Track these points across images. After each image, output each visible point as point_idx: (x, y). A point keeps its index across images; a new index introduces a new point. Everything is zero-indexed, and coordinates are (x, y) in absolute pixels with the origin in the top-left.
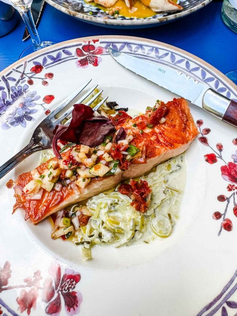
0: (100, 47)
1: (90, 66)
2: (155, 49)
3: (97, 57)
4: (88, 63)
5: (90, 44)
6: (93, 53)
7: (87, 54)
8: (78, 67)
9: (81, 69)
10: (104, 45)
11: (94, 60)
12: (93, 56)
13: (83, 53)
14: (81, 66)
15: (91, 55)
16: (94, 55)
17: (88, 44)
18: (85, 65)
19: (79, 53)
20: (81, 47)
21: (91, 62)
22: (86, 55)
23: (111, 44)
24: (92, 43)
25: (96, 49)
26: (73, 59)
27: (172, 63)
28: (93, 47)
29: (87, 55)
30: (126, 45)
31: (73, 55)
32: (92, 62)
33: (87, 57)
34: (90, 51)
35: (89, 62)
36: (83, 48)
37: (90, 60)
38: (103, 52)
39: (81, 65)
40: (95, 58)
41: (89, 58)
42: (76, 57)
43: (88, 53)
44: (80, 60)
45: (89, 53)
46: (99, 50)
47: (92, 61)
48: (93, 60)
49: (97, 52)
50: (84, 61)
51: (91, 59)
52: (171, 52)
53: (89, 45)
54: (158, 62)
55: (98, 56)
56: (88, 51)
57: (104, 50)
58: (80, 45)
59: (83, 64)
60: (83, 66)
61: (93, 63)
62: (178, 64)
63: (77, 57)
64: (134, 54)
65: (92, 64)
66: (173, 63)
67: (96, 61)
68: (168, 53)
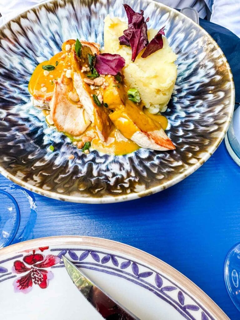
0: (51, 255)
1: (35, 287)
2: (132, 263)
3: (46, 272)
4: (32, 283)
5: (36, 253)
6: (40, 266)
7: (32, 268)
8: (15, 292)
9: (21, 294)
10: (56, 253)
11: (42, 276)
12: (40, 270)
13: (25, 266)
14: (21, 289)
15: (38, 268)
16: (42, 269)
17: (32, 254)
18: (28, 286)
19: (19, 267)
20: (21, 259)
21: (36, 282)
22: (29, 269)
23: (68, 251)
24: (38, 252)
25: (44, 259)
26: (9, 278)
27: (157, 287)
28: (40, 257)
29: (32, 270)
30: (90, 252)
31: (9, 272)
32: (38, 281)
33: (31, 272)
34: (36, 262)
35: (33, 280)
36: (24, 259)
37: (35, 278)
38: (56, 262)
39: (20, 287)
40: (44, 273)
41: (34, 274)
42: (13, 274)
43: (32, 266)
44: (20, 279)
45: (35, 266)
46: (49, 259)
47: (38, 278)
48: (40, 276)
49: (46, 264)
50: (26, 281)
51: (37, 276)
52: (156, 272)
53: (34, 255)
54: (137, 283)
55: (48, 269)
56: (33, 262)
57: (57, 260)
58: (21, 256)
59: (25, 284)
60: (24, 288)
61: (40, 283)
62: (166, 292)
63: (15, 274)
64: (101, 266)
65: (38, 284)
66: (160, 289)
67: (45, 277)
68: (152, 273)
